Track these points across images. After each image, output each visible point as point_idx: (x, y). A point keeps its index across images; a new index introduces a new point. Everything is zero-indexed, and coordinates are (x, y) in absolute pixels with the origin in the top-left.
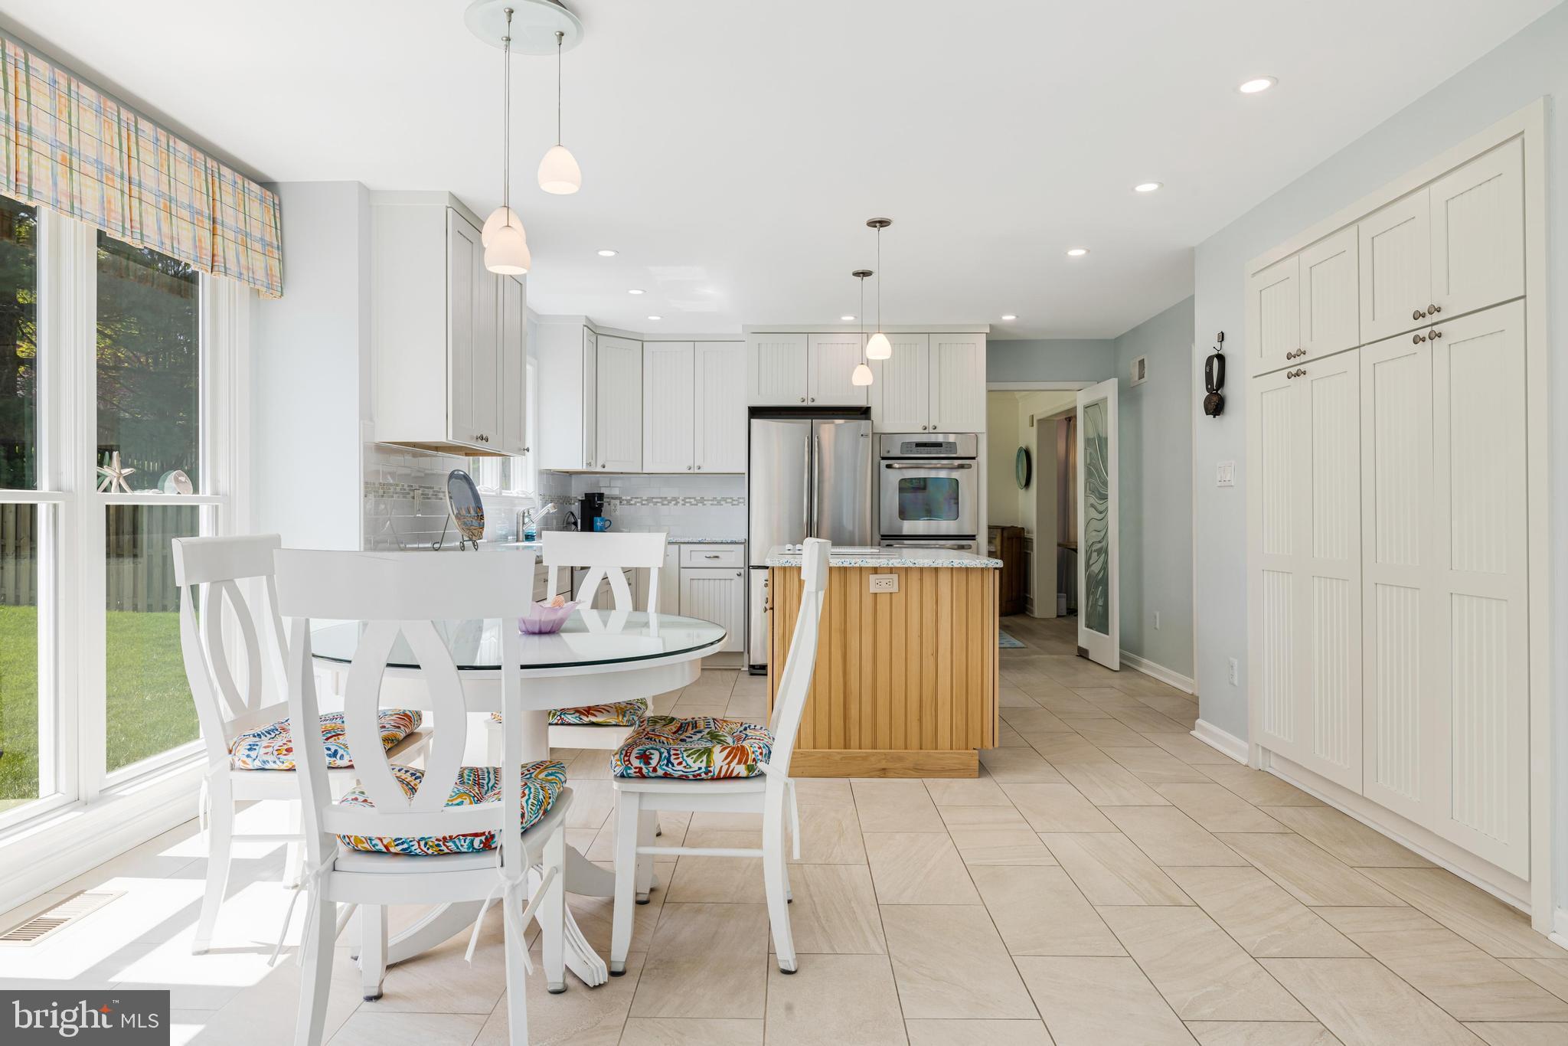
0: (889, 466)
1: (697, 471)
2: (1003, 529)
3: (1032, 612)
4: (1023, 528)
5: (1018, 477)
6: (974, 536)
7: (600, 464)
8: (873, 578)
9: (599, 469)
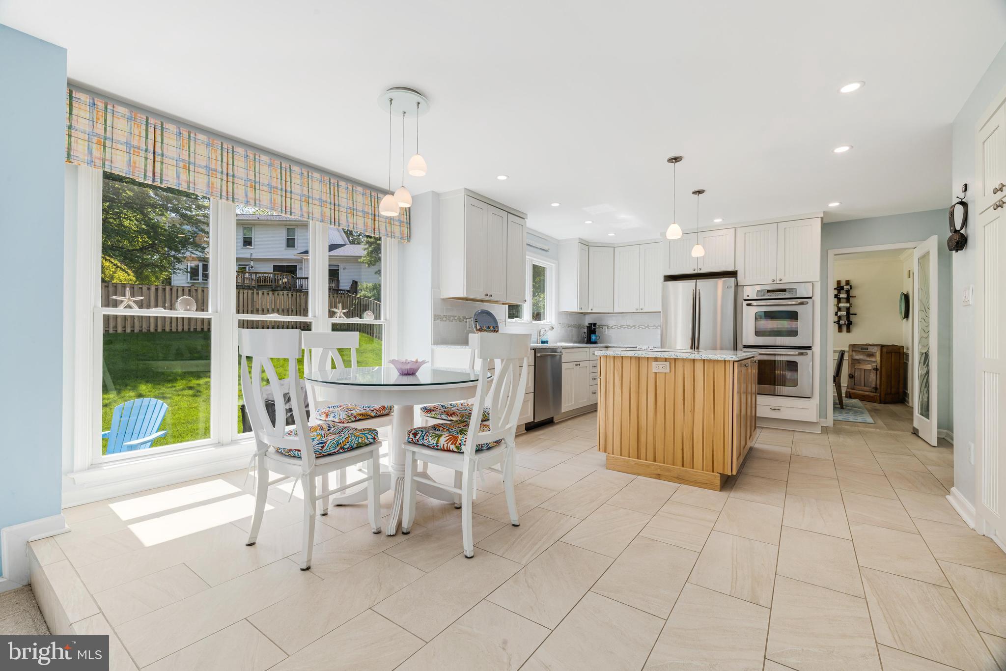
0: (748, 305)
1: (641, 311)
2: (882, 346)
3: (908, 403)
4: (903, 347)
5: (901, 312)
6: (811, 347)
7: (590, 309)
8: (654, 364)
9: (590, 311)
